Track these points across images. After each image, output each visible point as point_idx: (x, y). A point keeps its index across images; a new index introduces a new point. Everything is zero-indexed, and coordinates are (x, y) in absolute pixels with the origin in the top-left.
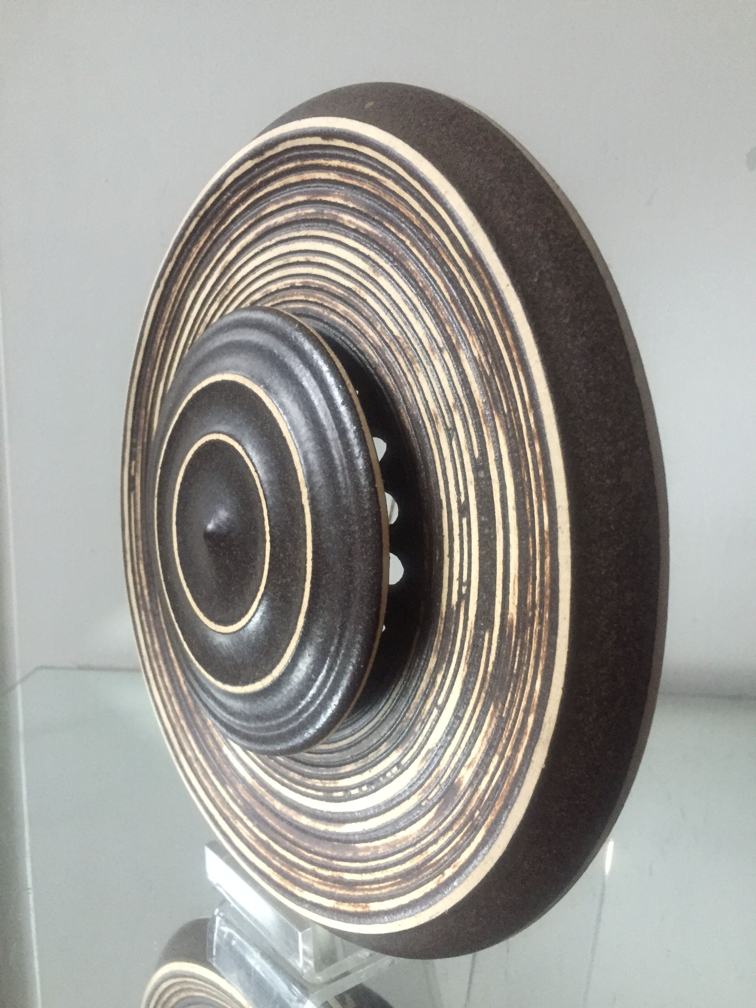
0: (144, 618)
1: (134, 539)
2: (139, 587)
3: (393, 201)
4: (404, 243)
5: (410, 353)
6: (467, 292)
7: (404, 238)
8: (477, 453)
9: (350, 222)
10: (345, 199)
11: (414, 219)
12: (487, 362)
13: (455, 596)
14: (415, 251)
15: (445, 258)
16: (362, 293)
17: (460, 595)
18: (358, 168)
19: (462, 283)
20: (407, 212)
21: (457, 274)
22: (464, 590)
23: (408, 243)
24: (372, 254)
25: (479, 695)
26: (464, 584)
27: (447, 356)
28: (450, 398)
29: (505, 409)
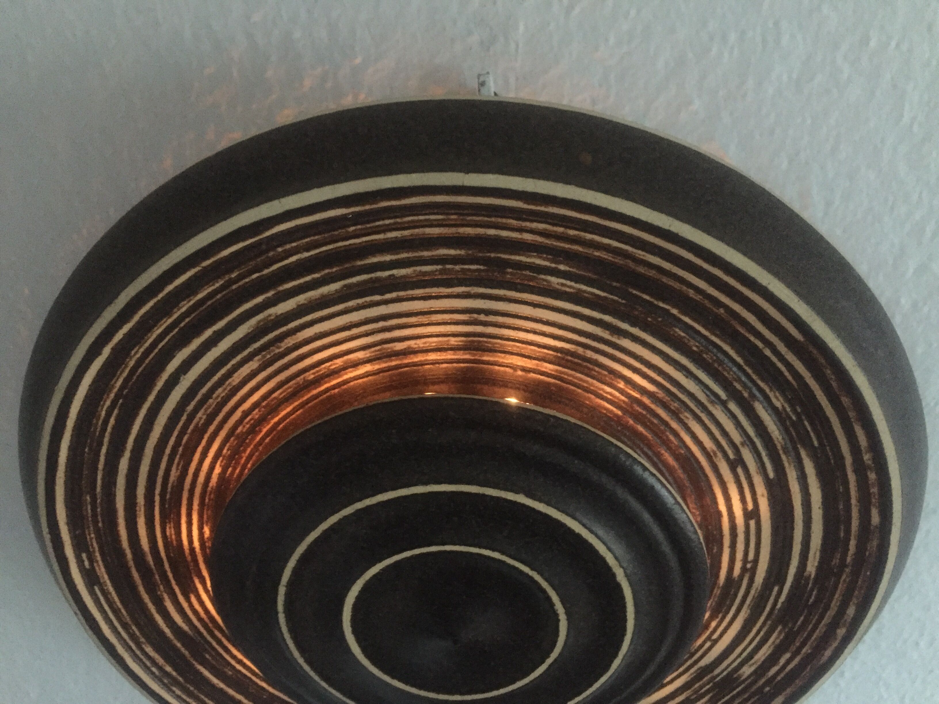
1: (120, 629)
3: (652, 273)
4: (667, 311)
5: (675, 405)
6: (774, 359)
7: (667, 307)
8: (771, 475)
9: (563, 285)
10: (552, 261)
11: (691, 293)
12: (794, 411)
13: (737, 571)
14: (687, 320)
15: (742, 330)
16: (589, 354)
17: (744, 569)
18: (589, 236)
19: (768, 352)
20: (677, 285)
21: (760, 345)
22: (749, 566)
23: (675, 311)
24: (607, 318)
25: (764, 623)
26: (750, 562)
27: (733, 406)
28: (737, 438)
29: (816, 443)
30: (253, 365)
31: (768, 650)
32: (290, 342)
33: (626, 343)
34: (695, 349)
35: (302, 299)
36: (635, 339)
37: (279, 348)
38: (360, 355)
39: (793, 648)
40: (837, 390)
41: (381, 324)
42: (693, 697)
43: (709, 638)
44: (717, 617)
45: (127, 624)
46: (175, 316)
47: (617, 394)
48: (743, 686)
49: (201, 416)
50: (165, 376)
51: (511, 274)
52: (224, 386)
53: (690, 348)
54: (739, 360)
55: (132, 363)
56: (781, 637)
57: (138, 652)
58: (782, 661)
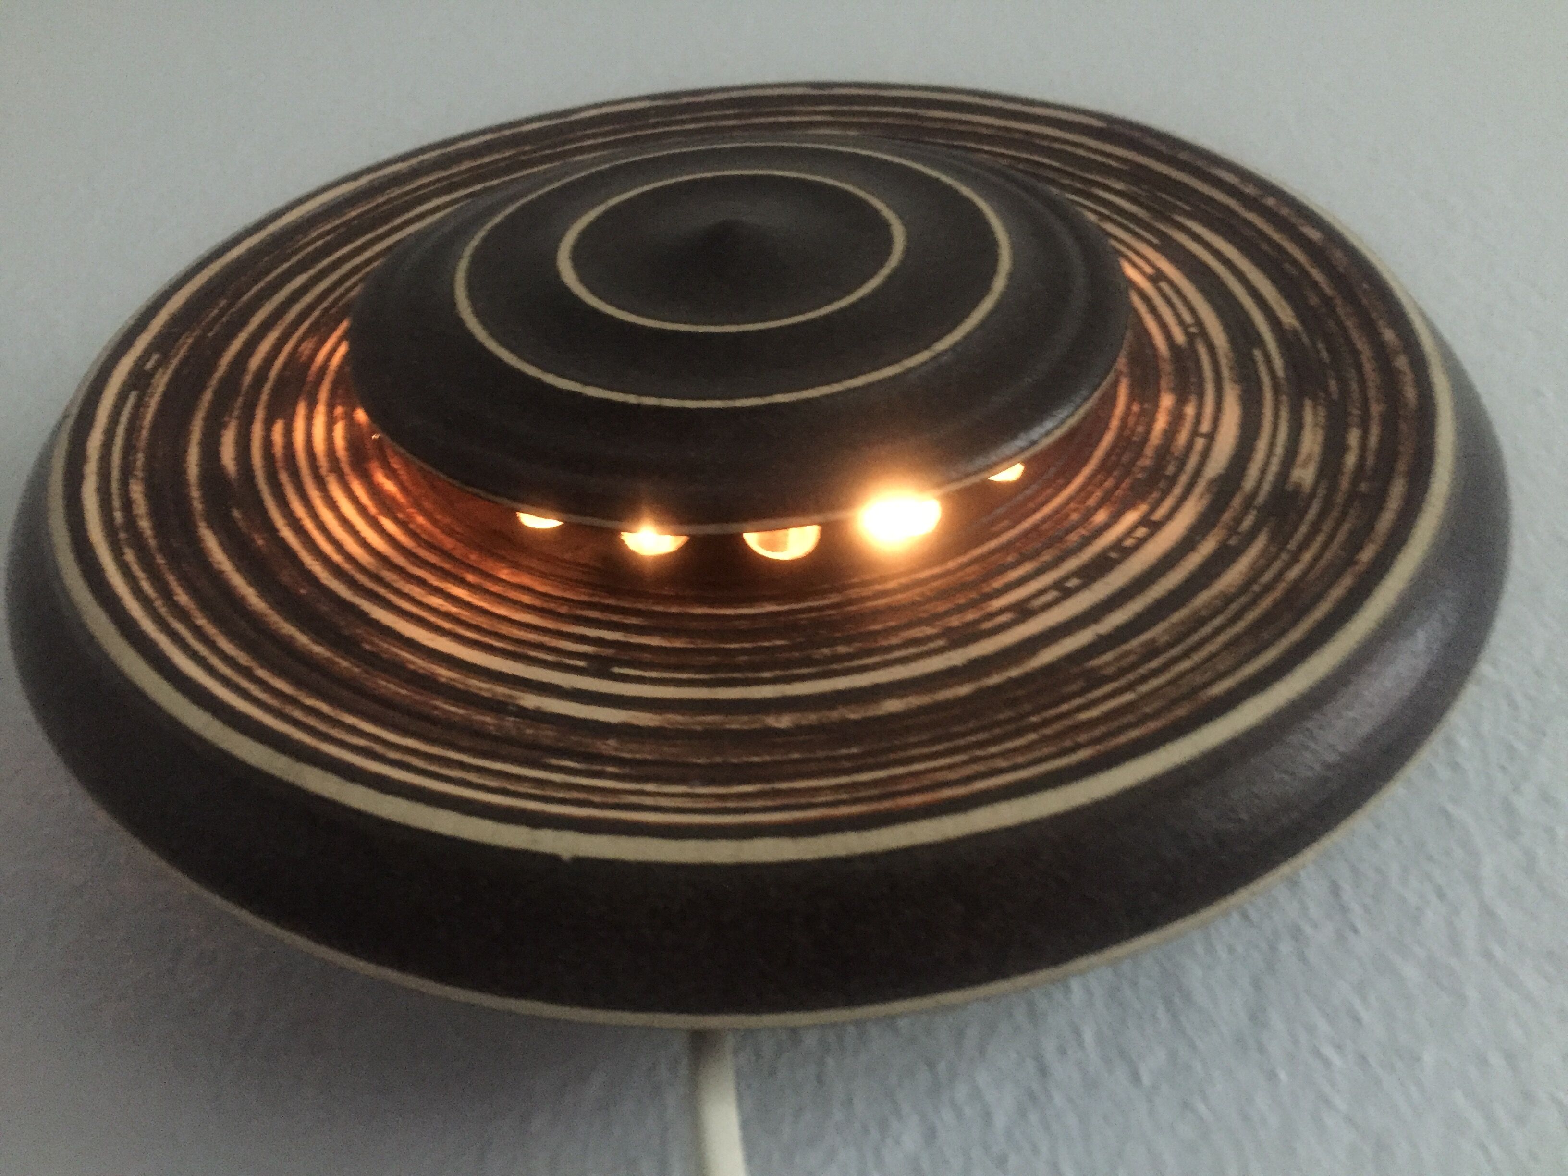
0: (129, 556)
6: (1090, 154)
11: (984, 130)
12: (1142, 188)
13: (1180, 337)
17: (1189, 335)
20: (966, 127)
22: (1194, 330)
26: (1192, 327)
29: (1189, 208)
31: (1314, 435)
43: (1195, 433)
44: (1190, 400)
45: (135, 447)
48: (1316, 499)
56: (1322, 413)
57: (115, 486)
58: (1353, 442)
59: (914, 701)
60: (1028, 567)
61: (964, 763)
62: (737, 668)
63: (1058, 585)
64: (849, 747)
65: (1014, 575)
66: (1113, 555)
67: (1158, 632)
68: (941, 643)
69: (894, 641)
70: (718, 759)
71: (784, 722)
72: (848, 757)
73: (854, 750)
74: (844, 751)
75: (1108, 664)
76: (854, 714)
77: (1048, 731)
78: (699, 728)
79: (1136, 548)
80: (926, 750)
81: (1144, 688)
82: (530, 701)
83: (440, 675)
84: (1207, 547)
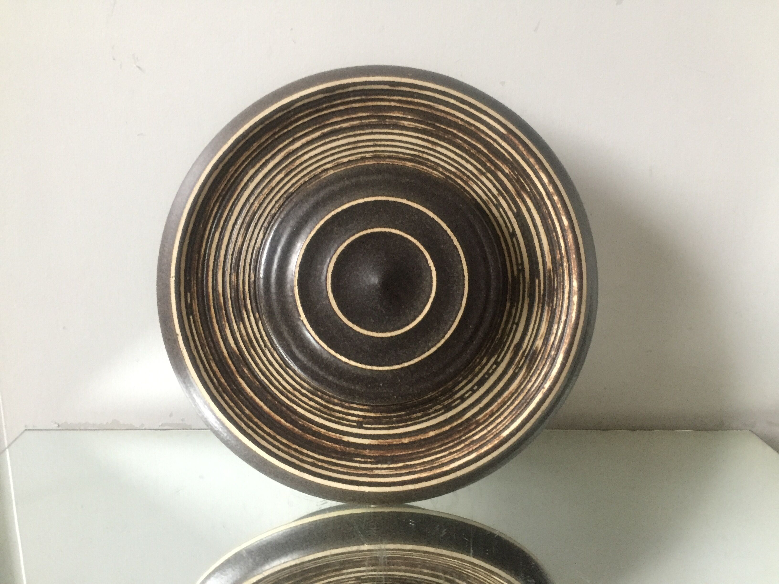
0: (226, 398)
1: (200, 348)
2: (215, 380)
3: (442, 115)
4: (452, 132)
5: (465, 178)
6: (499, 148)
7: (451, 130)
8: (515, 211)
9: (409, 124)
10: (404, 114)
11: (460, 122)
12: (514, 173)
14: (461, 135)
15: (483, 136)
16: (425, 156)
17: (518, 270)
18: (416, 100)
19: (496, 145)
20: (454, 119)
21: (492, 142)
22: (520, 267)
23: (455, 132)
24: (430, 138)
25: (538, 306)
26: (520, 265)
27: (489, 175)
28: (495, 192)
29: (529, 190)
30: (282, 175)
31: (545, 325)
32: (298, 162)
33: (439, 149)
34: (467, 148)
35: (304, 141)
36: (442, 147)
37: (293, 165)
38: (329, 166)
39: (556, 320)
40: (527, 156)
41: (337, 150)
42: (517, 371)
44: (514, 306)
45: (204, 344)
46: (251, 151)
47: (440, 175)
48: (541, 355)
49: (256, 204)
50: (242, 184)
51: (388, 122)
52: (268, 188)
53: (465, 148)
54: (486, 151)
55: (229, 177)
56: (549, 315)
57: (207, 366)
58: (555, 331)
59: (437, 432)
60: (465, 382)
61: (448, 455)
62: (393, 423)
63: (471, 389)
64: (422, 449)
65: (461, 385)
66: (486, 376)
67: (494, 407)
68: (443, 411)
69: (431, 411)
70: (393, 454)
71: (406, 441)
72: (423, 452)
73: (423, 449)
74: (421, 450)
75: (481, 419)
76: (422, 437)
77: (467, 443)
78: (386, 444)
79: (493, 373)
80: (439, 449)
81: (489, 428)
82: (346, 439)
83: (321, 431)
84: (510, 373)
